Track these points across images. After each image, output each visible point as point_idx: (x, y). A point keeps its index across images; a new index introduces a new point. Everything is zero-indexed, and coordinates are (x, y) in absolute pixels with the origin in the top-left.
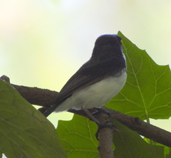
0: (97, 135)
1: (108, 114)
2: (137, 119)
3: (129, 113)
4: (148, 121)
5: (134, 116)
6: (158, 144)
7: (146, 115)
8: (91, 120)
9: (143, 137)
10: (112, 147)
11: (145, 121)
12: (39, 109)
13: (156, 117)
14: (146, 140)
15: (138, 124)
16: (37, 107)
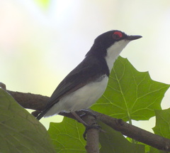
0: (84, 136)
1: (95, 116)
2: (120, 121)
3: (114, 115)
4: (131, 122)
5: (118, 118)
6: (139, 143)
7: (128, 117)
8: (79, 121)
9: (126, 137)
10: (98, 146)
11: (128, 122)
12: (33, 113)
13: (137, 119)
14: (129, 139)
15: (122, 125)
16: (30, 111)
